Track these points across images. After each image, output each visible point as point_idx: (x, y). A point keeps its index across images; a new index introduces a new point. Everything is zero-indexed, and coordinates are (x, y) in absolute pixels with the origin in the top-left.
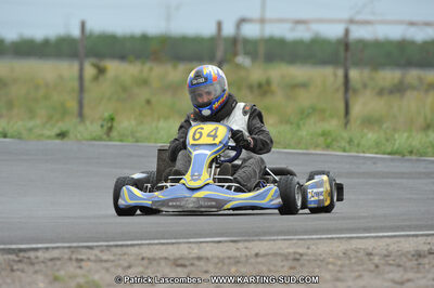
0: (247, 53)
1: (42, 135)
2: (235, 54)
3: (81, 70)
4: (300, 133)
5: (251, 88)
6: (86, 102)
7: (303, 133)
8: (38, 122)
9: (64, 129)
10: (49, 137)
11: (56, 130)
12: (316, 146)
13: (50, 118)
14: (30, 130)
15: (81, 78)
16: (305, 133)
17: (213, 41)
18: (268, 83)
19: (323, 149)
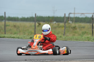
0: (71, 20)
1: (27, 38)
2: (68, 21)
3: (35, 24)
4: (82, 37)
5: (72, 28)
6: (36, 31)
7: (83, 37)
8: (26, 35)
9: (31, 37)
10: (28, 38)
11: (30, 37)
12: (86, 40)
13: (28, 34)
14: (24, 37)
15: (35, 26)
16: (83, 38)
17: (64, 18)
18: (76, 27)
19: (87, 41)
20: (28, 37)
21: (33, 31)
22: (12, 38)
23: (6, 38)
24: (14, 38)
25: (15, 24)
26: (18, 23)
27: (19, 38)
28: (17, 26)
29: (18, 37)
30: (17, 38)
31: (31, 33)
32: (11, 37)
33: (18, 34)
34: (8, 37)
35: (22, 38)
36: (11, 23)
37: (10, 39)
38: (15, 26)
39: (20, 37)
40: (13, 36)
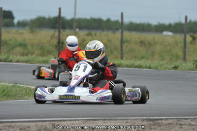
20: (169, 67)
21: (181, 54)
22: (136, 67)
23: (123, 67)
24: (140, 67)
25: (142, 39)
26: (149, 37)
27: (150, 68)
28: (147, 43)
29: (148, 65)
30: (146, 67)
31: (177, 57)
32: (133, 64)
33: (148, 59)
34: (127, 66)
35: (156, 68)
36: (135, 36)
37: (132, 69)
38: (142, 43)
39: (152, 66)
40: (138, 63)
